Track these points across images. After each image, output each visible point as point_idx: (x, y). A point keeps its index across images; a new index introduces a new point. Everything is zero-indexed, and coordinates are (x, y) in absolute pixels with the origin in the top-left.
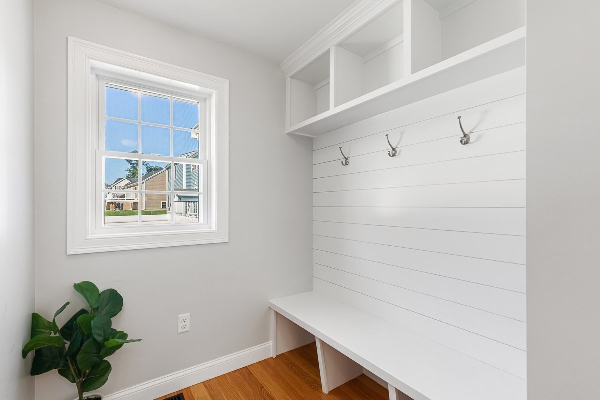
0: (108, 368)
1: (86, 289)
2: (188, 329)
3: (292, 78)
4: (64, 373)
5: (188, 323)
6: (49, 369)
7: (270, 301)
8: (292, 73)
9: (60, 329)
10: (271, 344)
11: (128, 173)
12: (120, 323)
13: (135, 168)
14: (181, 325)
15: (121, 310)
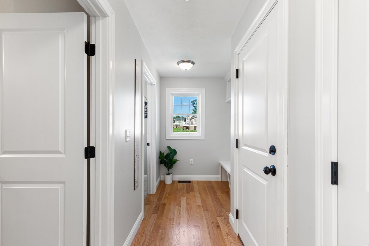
0: (173, 166)
1: (169, 148)
2: (192, 164)
3: (228, 82)
4: (165, 165)
5: (192, 162)
6: (162, 164)
7: (220, 161)
8: (228, 80)
9: (165, 156)
10: (220, 176)
11: (192, 111)
12: (176, 157)
13: (195, 108)
14: (191, 162)
15: (176, 154)
